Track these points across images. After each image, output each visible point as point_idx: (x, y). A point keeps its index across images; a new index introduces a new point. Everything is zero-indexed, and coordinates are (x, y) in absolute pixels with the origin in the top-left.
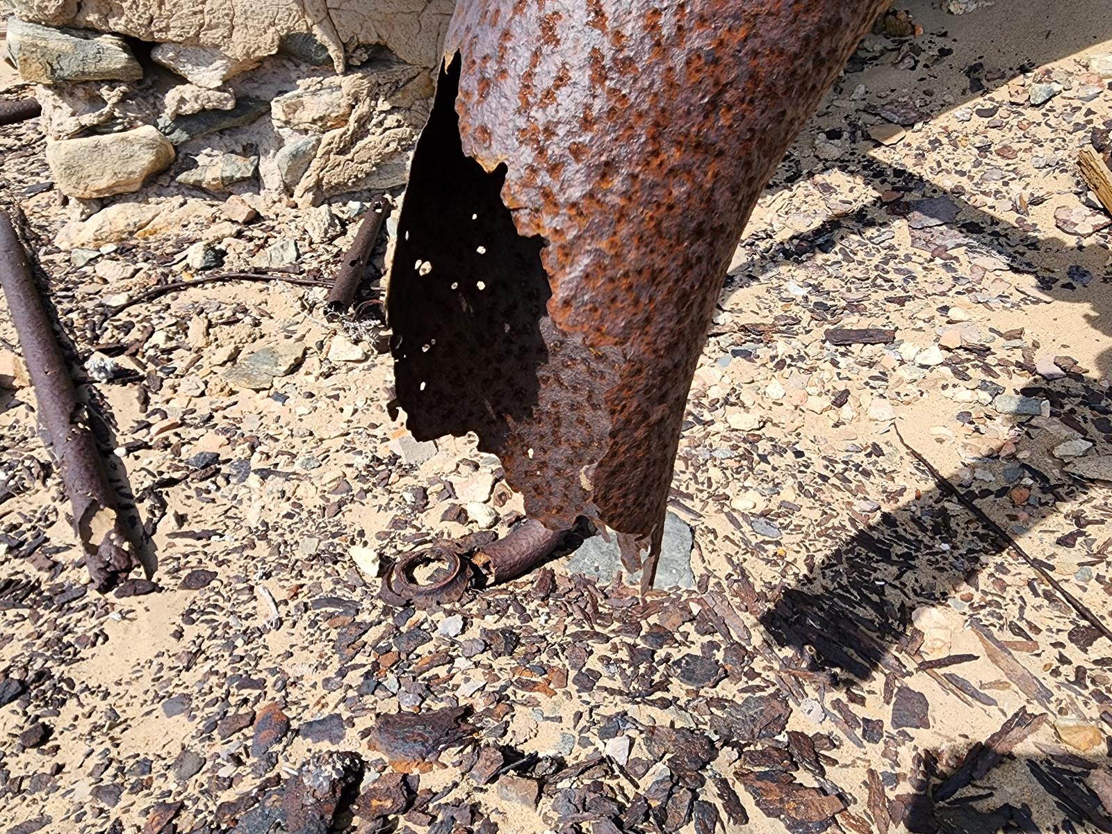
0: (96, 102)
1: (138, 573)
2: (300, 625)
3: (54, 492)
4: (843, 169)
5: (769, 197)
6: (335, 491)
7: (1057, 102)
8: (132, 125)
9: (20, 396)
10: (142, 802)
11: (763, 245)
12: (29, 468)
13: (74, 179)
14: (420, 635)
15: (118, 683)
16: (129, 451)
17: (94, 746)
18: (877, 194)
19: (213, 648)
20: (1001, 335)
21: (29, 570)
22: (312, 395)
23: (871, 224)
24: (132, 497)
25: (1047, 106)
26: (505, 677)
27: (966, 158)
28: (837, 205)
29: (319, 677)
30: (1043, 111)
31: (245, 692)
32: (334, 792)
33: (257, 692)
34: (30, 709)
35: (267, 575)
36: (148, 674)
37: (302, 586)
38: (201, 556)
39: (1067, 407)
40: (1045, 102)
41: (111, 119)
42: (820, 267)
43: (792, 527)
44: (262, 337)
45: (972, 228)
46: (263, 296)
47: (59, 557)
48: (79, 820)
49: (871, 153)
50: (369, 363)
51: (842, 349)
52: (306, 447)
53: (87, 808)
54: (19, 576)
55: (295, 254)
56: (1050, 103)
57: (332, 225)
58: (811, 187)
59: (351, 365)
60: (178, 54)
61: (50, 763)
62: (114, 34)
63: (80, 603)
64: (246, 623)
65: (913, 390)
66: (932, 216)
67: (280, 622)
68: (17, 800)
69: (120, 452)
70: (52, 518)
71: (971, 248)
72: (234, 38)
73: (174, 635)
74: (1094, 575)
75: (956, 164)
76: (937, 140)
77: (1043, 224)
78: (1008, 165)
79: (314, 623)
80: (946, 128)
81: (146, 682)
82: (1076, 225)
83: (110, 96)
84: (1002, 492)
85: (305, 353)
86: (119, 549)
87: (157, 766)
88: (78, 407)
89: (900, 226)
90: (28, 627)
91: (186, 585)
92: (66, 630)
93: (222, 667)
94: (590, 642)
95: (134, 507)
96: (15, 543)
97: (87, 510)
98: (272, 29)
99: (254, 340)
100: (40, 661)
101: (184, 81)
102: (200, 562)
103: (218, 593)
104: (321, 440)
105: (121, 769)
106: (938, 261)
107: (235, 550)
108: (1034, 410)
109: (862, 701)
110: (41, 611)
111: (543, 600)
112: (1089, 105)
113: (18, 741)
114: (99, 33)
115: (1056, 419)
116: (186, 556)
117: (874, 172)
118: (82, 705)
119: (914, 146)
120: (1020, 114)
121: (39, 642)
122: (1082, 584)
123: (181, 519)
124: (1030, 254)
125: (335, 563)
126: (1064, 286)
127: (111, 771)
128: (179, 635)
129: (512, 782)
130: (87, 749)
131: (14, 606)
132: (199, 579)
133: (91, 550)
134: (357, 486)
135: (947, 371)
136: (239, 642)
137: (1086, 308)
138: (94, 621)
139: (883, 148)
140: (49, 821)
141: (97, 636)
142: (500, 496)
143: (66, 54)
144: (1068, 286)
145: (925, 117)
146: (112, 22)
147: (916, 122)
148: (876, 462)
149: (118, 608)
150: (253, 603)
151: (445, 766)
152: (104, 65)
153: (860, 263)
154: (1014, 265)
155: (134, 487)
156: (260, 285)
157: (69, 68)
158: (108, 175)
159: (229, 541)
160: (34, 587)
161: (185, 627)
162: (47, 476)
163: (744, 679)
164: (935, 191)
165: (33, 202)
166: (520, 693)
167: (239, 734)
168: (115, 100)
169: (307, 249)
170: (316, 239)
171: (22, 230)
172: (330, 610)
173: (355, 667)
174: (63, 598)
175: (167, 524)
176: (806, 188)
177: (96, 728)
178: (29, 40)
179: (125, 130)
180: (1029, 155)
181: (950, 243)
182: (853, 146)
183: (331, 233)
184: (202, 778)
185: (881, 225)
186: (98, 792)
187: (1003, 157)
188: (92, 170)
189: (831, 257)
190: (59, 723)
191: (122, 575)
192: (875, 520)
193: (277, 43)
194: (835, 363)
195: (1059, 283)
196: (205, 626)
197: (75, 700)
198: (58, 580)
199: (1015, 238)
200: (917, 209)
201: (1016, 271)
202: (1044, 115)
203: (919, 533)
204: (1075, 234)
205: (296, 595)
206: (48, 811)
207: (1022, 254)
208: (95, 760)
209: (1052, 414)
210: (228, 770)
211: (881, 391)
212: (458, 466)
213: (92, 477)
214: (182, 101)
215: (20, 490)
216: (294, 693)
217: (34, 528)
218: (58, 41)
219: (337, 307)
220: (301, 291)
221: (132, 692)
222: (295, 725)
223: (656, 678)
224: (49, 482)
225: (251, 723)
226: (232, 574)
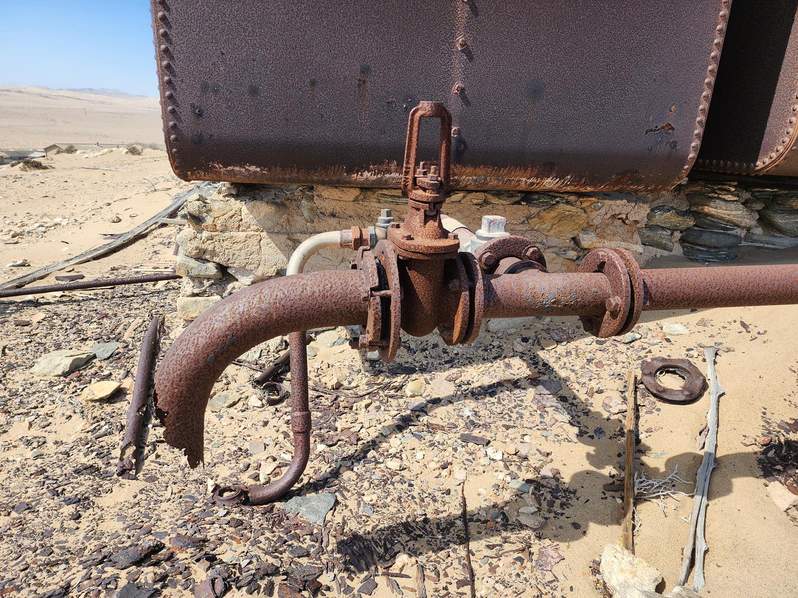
0: (202, 284)
1: (133, 472)
2: (176, 502)
3: (121, 437)
4: (521, 357)
5: (481, 365)
6: (217, 458)
7: (636, 344)
8: (212, 295)
9: (128, 397)
10: (96, 543)
11: (464, 387)
12: (117, 426)
13: (184, 312)
14: (211, 513)
15: (108, 507)
16: (153, 426)
17: (91, 524)
18: (530, 373)
19: (143, 503)
20: (541, 453)
21: (100, 463)
22: (232, 418)
23: (518, 387)
24: (145, 444)
25: (631, 345)
26: (227, 533)
27: (579, 363)
28: (508, 375)
29: (169, 520)
30: (628, 347)
31: (144, 519)
32: (149, 549)
33: (147, 520)
34: (78, 508)
35: (175, 483)
36: (119, 507)
37: (184, 489)
38: (157, 471)
39: (541, 492)
40: (630, 342)
41: (205, 291)
42: (485, 404)
43: (380, 512)
44: (227, 389)
45: (563, 399)
46: (236, 372)
47: (111, 461)
48: (76, 544)
49: (538, 353)
50: (263, 409)
51: (464, 444)
52: (218, 439)
53: (80, 541)
54: (96, 465)
55: (259, 356)
56: (633, 343)
57: (281, 345)
58: (502, 364)
59: (255, 408)
60: (236, 272)
61: (76, 525)
62: (214, 262)
63: (110, 478)
64: (158, 498)
65: (481, 469)
66: (547, 389)
67: (169, 500)
68: (62, 534)
69: (150, 426)
70: (116, 446)
71: (557, 408)
72: (259, 268)
73: (133, 496)
74: (489, 562)
75: (573, 365)
76: (570, 352)
77: (597, 405)
78: (597, 371)
79: (180, 503)
80: (577, 347)
81: (117, 509)
82: (611, 407)
83: (207, 283)
84: (486, 522)
85: (239, 400)
86: (130, 461)
87: (106, 535)
88: (143, 405)
89: (531, 392)
90: (90, 482)
91: (146, 480)
92: (101, 486)
93: (142, 510)
94: (266, 531)
95: (144, 448)
96: (100, 452)
97: (127, 445)
98: (275, 267)
99: (224, 390)
100: (88, 494)
101: (237, 280)
102: (156, 473)
103: (156, 486)
104: (225, 437)
105: (95, 533)
106: (539, 412)
107: (170, 472)
108: (526, 490)
109: (352, 580)
110: (97, 478)
111: (262, 514)
112: (652, 348)
113: (70, 517)
114: (208, 261)
115: (533, 496)
116: (152, 470)
117: (534, 361)
118: (94, 511)
119: (558, 353)
120: (616, 346)
121: (91, 488)
122: (481, 564)
123: (158, 456)
124: (583, 417)
125: (201, 484)
126: (590, 436)
127: (92, 532)
128: (135, 497)
129: (203, 562)
130: (88, 525)
131: (89, 474)
132: (152, 479)
133: (121, 459)
134: (226, 457)
135: (502, 464)
136: (152, 503)
137: (591, 450)
138: (111, 485)
139: (545, 351)
140: (68, 542)
141: (109, 490)
142: (276, 473)
143: (195, 268)
144: (592, 437)
145: (569, 339)
146: (214, 258)
147: (564, 341)
148: (444, 497)
149: (120, 482)
150: (165, 492)
151: (187, 553)
152: (207, 273)
153: (504, 405)
154: (571, 421)
155: (148, 440)
156: (238, 367)
157: (194, 273)
158: (197, 313)
159: (170, 469)
160: (98, 469)
161: (139, 494)
162: (122, 430)
163: (314, 559)
164: (555, 377)
165: (170, 315)
166: (229, 540)
167: (134, 531)
168: (208, 285)
169: (266, 354)
170: (272, 350)
171: (160, 327)
172: (188, 500)
173: (182, 519)
174: (106, 476)
175: (152, 457)
176: (500, 364)
177: (94, 519)
178: (183, 262)
179: (209, 296)
180: (609, 368)
181: (548, 404)
182: (532, 347)
183: (279, 348)
184: (116, 540)
185: (523, 389)
186: (85, 537)
187: (597, 366)
188: (192, 310)
189: (493, 400)
190: (84, 515)
191: (127, 471)
192: (419, 519)
193: (276, 271)
194: (455, 450)
195: (588, 435)
196: (145, 496)
197: (92, 509)
198: (107, 469)
199: (580, 408)
200: (543, 385)
201: (571, 424)
202: (628, 349)
203: (435, 529)
204: (609, 412)
205: (180, 492)
206: (69, 539)
207: (579, 417)
208: (89, 528)
209: (533, 494)
210: (125, 539)
211: (467, 466)
212: (267, 458)
213: (134, 433)
214: (234, 288)
215: (111, 433)
216: (159, 523)
217: (109, 448)
218: (193, 263)
219: (258, 383)
220: (252, 372)
221: (111, 511)
222: (152, 532)
223: (281, 549)
224: (122, 432)
225: (140, 528)
226: (164, 480)
